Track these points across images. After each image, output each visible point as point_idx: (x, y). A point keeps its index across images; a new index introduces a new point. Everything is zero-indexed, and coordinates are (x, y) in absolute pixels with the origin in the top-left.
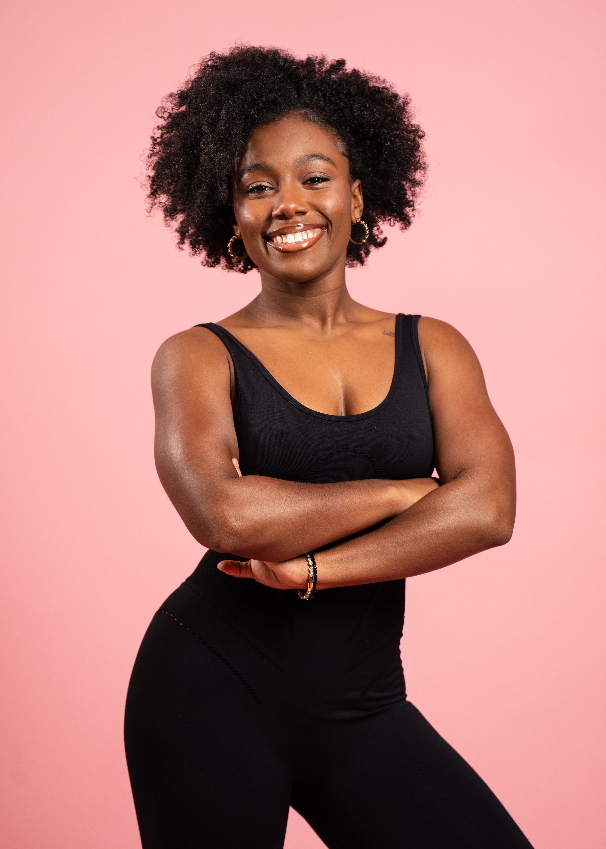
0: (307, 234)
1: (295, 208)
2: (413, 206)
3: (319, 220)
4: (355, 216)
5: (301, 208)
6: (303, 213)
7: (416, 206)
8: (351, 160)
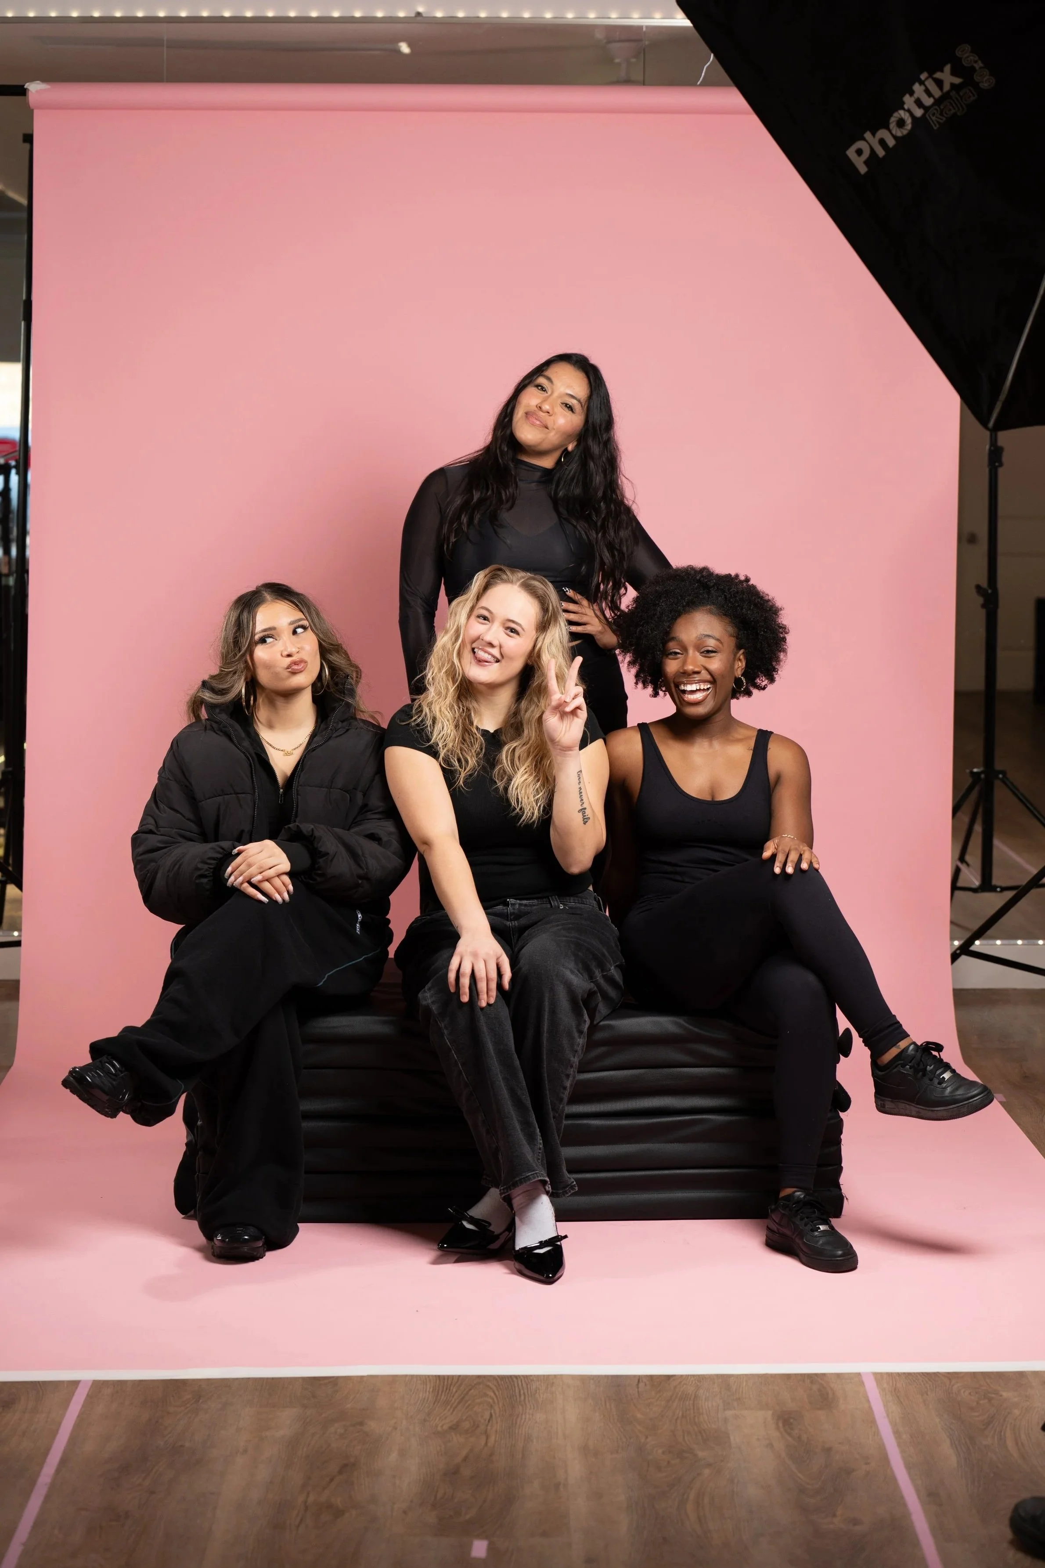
0: (700, 685)
1: (692, 670)
2: (777, 671)
3: (708, 677)
4: (737, 673)
5: (697, 669)
6: (698, 673)
7: (779, 672)
8: (737, 638)
